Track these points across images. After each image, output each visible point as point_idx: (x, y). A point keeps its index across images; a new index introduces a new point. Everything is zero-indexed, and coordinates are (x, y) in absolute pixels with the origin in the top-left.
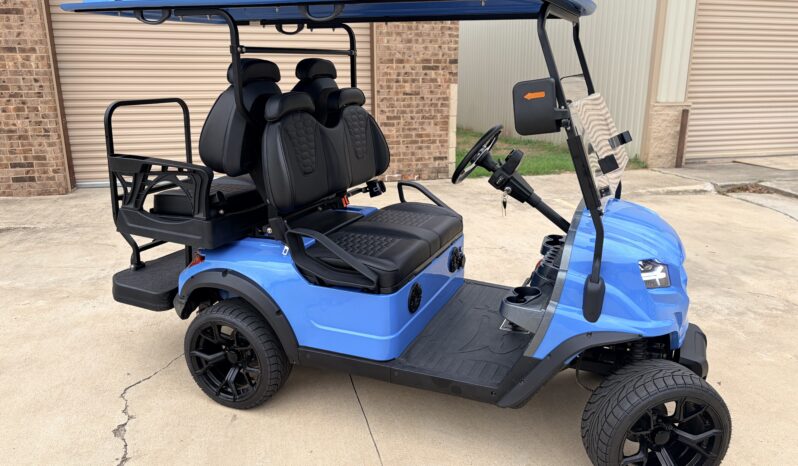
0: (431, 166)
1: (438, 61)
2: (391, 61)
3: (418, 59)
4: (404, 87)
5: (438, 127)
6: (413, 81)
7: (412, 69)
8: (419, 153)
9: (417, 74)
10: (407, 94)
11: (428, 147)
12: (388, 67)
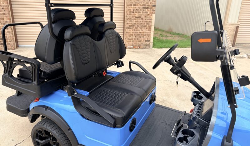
0: (144, 44)
1: (148, 5)
2: (131, 5)
3: (141, 4)
4: (136, 15)
5: (147, 30)
6: (139, 12)
7: (139, 8)
8: (140, 39)
9: (140, 10)
10: (136, 17)
11: (143, 37)
12: (130, 7)
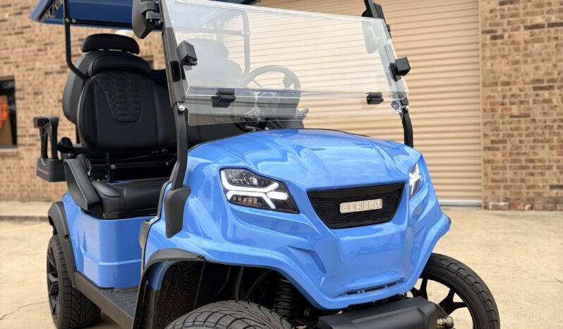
0: (546, 195)
1: (553, 81)
2: (496, 84)
3: (528, 80)
4: (510, 109)
5: (555, 152)
6: (522, 103)
7: (521, 91)
8: (531, 181)
9: (526, 95)
10: (514, 117)
11: (542, 174)
12: (492, 91)
